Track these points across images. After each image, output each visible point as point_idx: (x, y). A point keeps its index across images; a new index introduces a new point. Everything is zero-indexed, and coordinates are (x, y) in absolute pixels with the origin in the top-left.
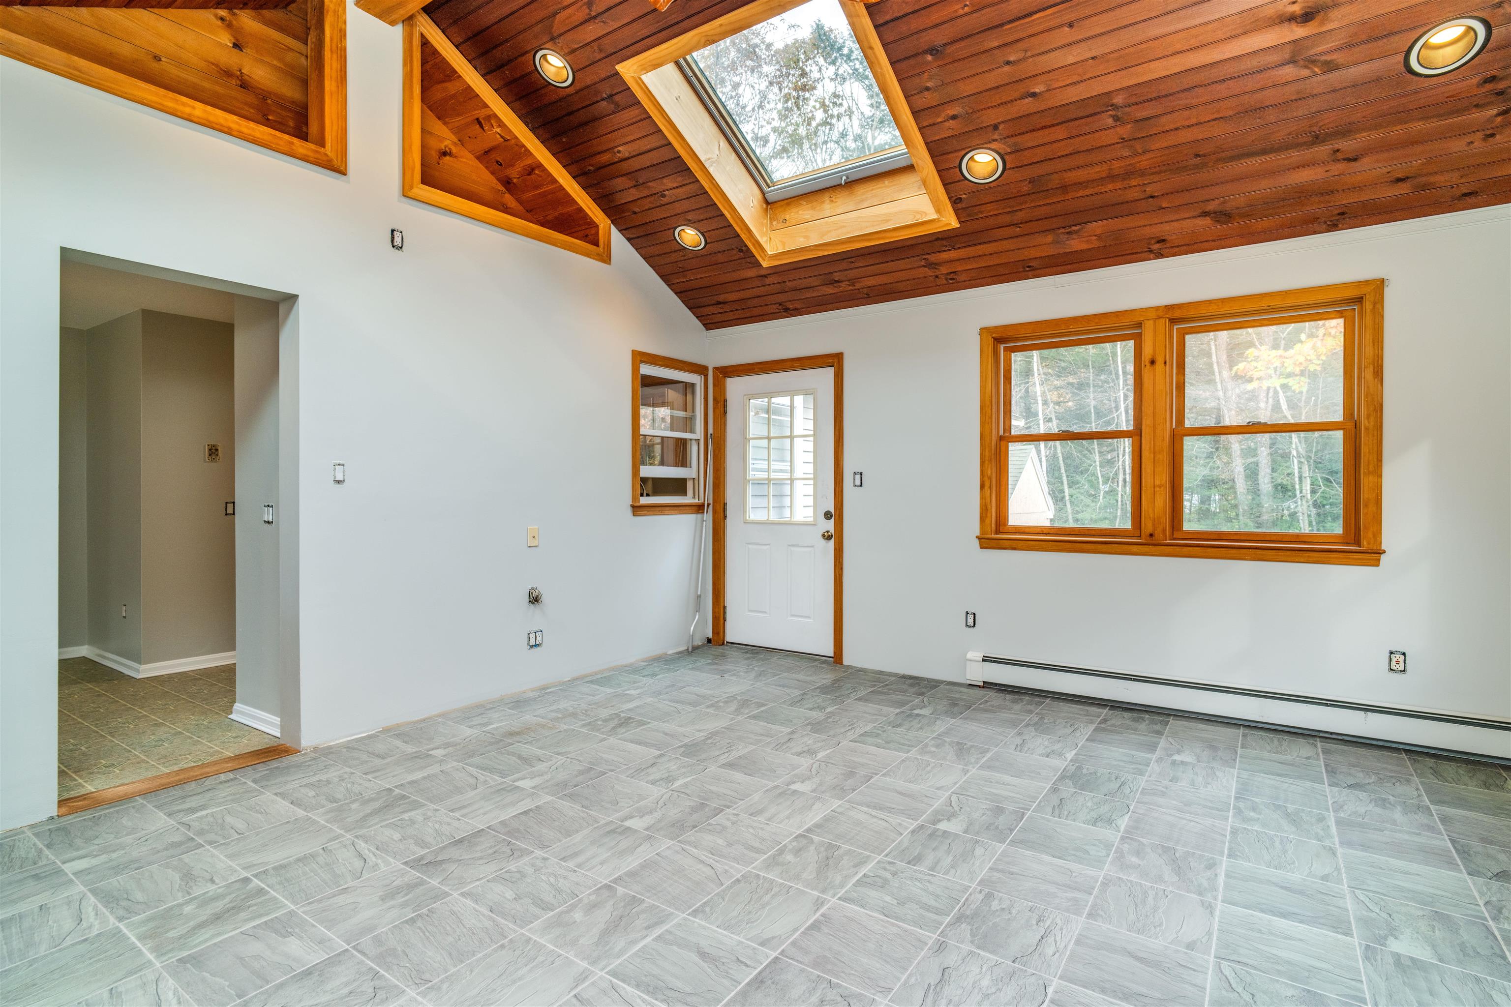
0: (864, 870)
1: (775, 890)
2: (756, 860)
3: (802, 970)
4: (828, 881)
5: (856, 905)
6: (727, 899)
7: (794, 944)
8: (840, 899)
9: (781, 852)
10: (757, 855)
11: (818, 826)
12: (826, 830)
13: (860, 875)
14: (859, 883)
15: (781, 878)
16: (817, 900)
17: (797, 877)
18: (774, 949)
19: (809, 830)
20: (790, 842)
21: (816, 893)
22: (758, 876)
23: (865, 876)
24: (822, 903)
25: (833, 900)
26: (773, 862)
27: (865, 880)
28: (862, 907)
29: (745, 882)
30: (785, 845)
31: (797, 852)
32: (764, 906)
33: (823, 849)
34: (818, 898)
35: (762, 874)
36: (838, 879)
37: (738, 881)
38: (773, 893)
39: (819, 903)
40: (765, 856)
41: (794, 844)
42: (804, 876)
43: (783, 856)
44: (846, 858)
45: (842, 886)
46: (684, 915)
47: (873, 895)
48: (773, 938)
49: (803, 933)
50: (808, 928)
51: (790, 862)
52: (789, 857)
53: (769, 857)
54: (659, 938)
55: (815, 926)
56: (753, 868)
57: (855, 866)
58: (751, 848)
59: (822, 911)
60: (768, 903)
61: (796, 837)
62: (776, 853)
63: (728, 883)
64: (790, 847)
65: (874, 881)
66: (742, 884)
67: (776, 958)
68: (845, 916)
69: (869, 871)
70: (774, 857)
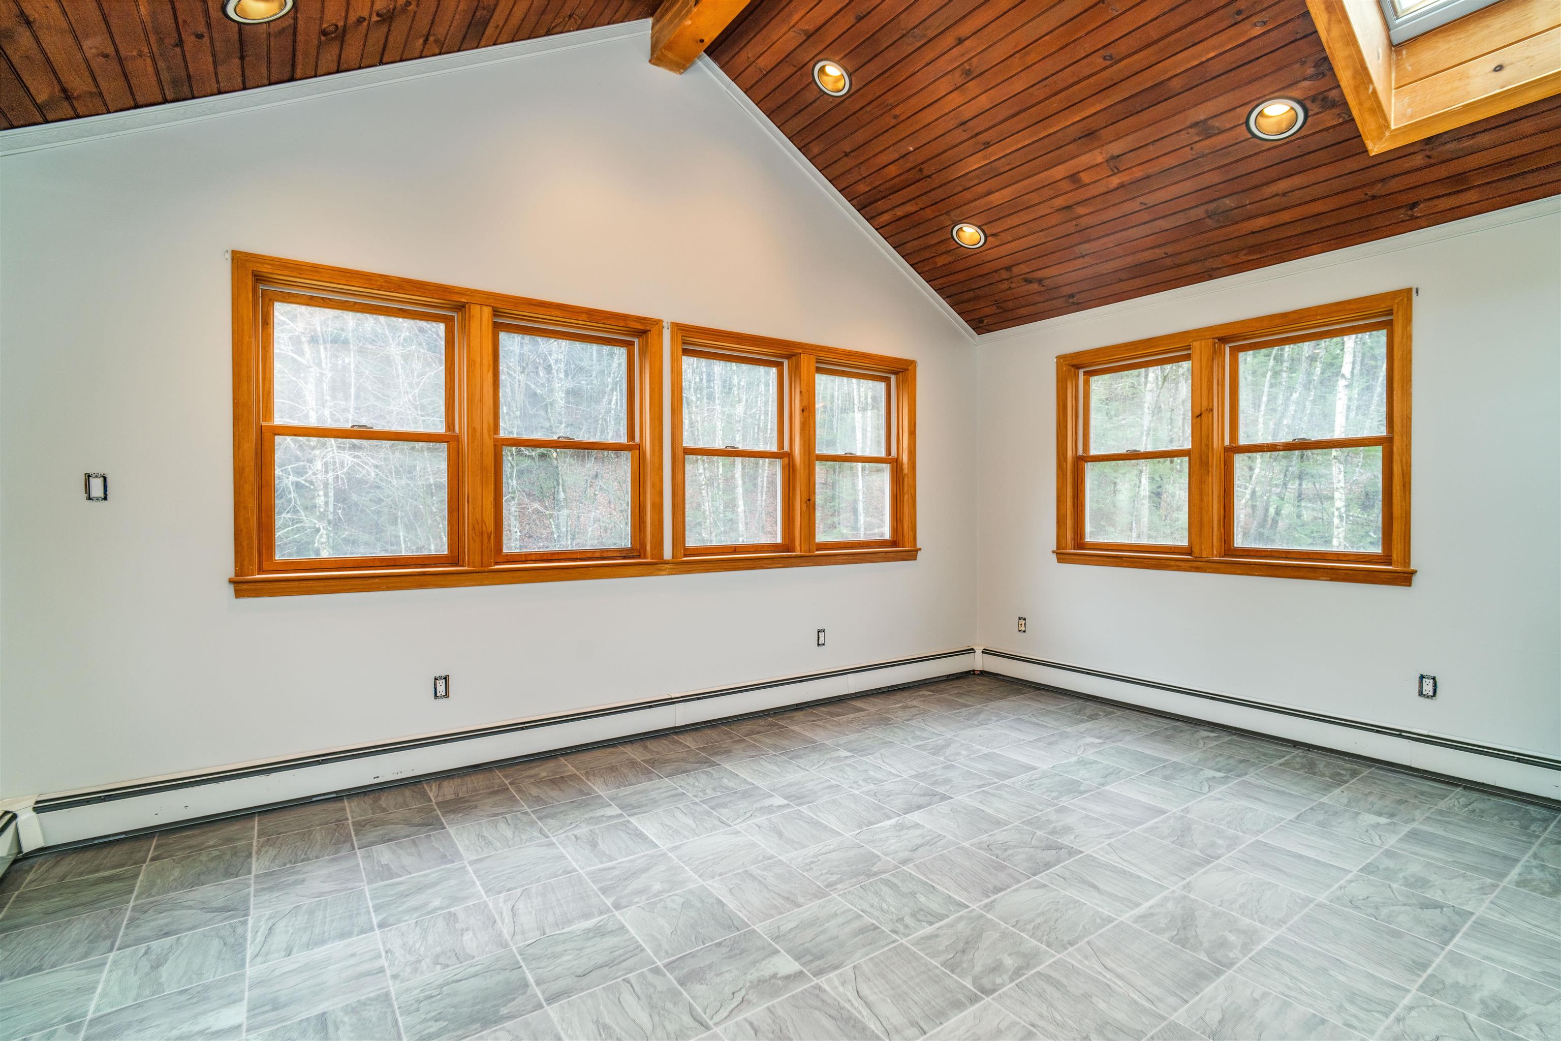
0: (928, 930)
1: (1030, 927)
2: (1050, 965)
3: (1015, 866)
4: (972, 925)
5: (955, 899)
6: (1081, 927)
7: (1019, 881)
8: (967, 907)
9: (1018, 972)
10: (1049, 973)
11: (958, 1006)
12: (948, 995)
13: (937, 925)
14: (941, 917)
15: (1022, 937)
16: (990, 910)
17: (1004, 935)
18: (1036, 881)
19: (974, 999)
20: (1003, 985)
21: (989, 916)
22: (1049, 945)
23: (931, 924)
24: (986, 906)
25: (974, 907)
26: (1029, 959)
27: (934, 920)
28: (950, 897)
29: (1062, 940)
30: (1012, 980)
31: (997, 968)
32: (1043, 913)
33: (965, 965)
34: (988, 912)
35: (1044, 947)
36: (961, 926)
37: (1071, 944)
38: (1033, 924)
39: (989, 907)
40: (1039, 969)
41: (999, 981)
42: (997, 935)
43: (1016, 965)
44: (942, 948)
45: (961, 918)
46: (1120, 919)
47: (934, 905)
48: (1036, 888)
49: (1009, 887)
50: (1004, 889)
51: (1009, 955)
52: (1009, 962)
53: (1035, 966)
54: (1138, 905)
55: (998, 890)
56: (1053, 956)
57: (936, 936)
58: (1057, 984)
59: (987, 901)
60: (1039, 915)
61: (994, 991)
62: (1024, 971)
63: (1082, 943)
64: (1006, 977)
65: (926, 916)
66: (1066, 939)
67: (1035, 875)
68: (969, 892)
69: (924, 928)
70: (1028, 967)
